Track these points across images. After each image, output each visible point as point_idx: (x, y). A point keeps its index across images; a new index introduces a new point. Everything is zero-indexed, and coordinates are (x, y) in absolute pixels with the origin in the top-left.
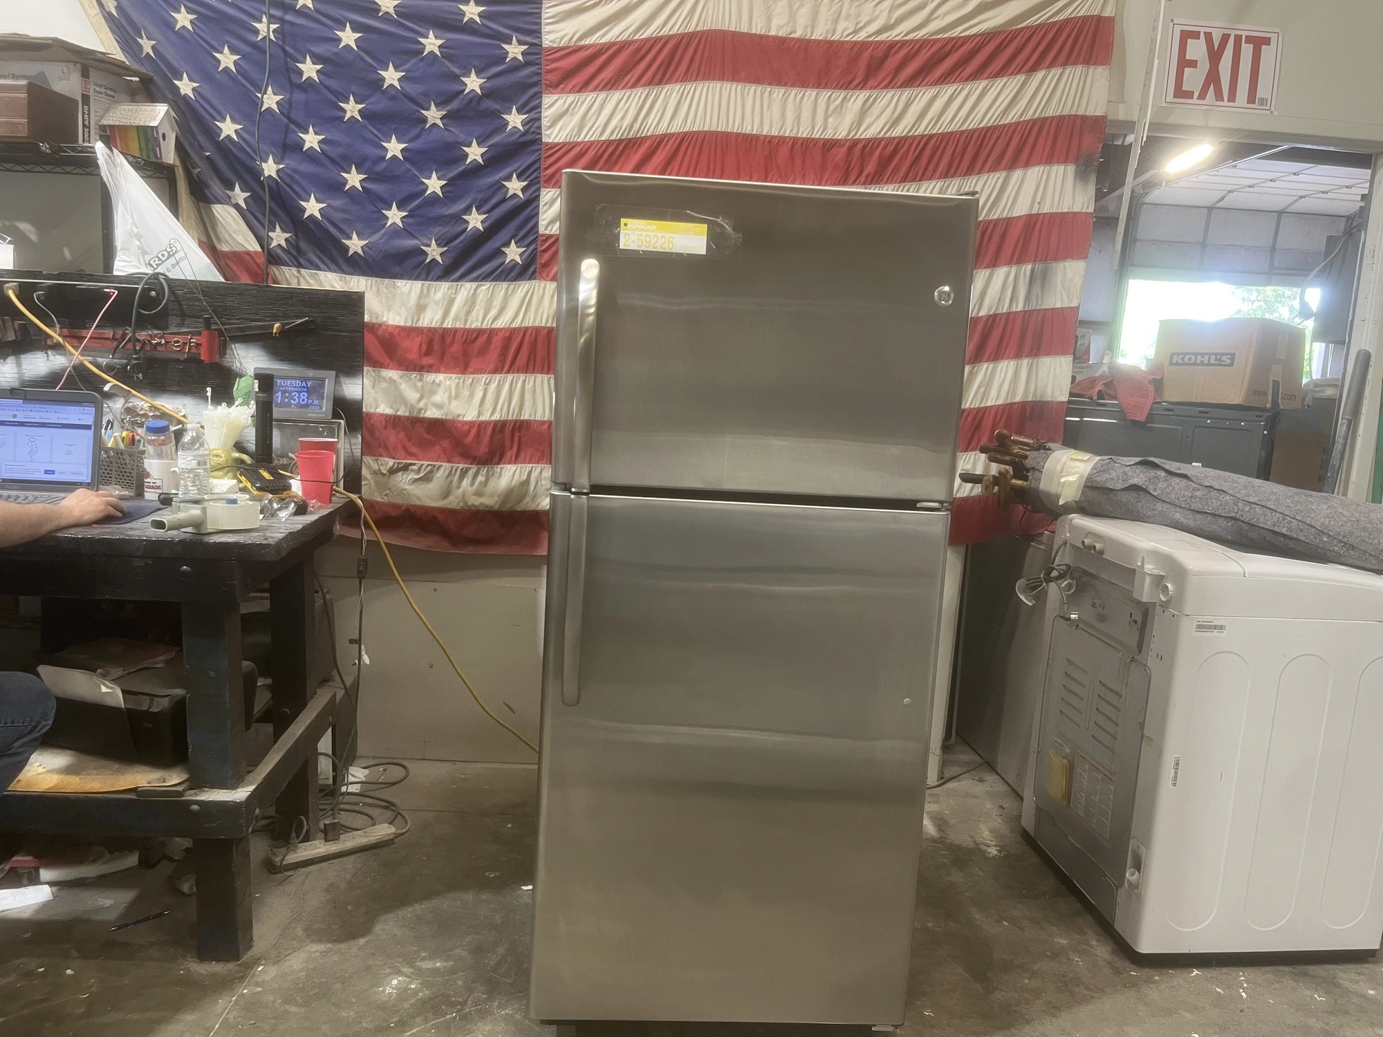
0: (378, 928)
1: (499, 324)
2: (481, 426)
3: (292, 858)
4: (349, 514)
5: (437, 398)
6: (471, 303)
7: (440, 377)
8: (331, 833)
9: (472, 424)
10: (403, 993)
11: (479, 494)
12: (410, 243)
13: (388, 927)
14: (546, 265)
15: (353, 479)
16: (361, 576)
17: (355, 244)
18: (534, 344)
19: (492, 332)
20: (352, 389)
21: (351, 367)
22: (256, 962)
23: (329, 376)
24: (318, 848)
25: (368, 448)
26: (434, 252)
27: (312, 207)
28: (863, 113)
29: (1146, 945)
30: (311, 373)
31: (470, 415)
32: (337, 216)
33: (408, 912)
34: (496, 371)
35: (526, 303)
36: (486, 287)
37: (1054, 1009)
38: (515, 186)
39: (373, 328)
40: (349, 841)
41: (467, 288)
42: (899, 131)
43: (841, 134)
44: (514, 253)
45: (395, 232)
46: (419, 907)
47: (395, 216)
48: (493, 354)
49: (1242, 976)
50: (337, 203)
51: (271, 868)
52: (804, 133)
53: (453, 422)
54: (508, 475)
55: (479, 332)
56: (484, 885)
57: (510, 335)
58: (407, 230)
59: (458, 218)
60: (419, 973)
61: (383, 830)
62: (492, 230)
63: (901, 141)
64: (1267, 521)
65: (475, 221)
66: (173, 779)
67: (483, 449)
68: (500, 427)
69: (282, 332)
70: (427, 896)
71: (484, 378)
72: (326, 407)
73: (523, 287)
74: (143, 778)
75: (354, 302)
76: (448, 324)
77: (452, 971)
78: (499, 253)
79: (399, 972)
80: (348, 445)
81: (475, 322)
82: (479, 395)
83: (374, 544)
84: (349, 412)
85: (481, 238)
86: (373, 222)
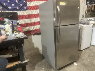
1: (25, 15)
2: (25, 24)
5: (20, 22)
6: (22, 13)
7: (20, 20)
9: (24, 24)
11: (25, 30)
12: (15, 7)
14: (28, 9)
17: (10, 8)
18: (28, 16)
23: (15, 21)
26: (18, 8)
27: (4, 4)
31: (24, 23)
32: (7, 5)
34: (25, 19)
35: (27, 12)
36: (23, 11)
38: (24, 2)
41: (21, 11)
44: (25, 8)
45: (13, 6)
47: (13, 5)
48: (25, 17)
53: (22, 24)
57: (26, 15)
58: (15, 6)
59: (19, 5)
62: (23, 6)
65: (21, 5)
67: (25, 26)
69: (10, 17)
71: (24, 20)
72: (16, 24)
73: (27, 11)
75: (16, 13)
76: (20, 15)
77: (45, 68)
78: (24, 8)
79: (41, 70)
81: (23, 15)
82: (24, 21)
85: (22, 7)
86: (11, 6)
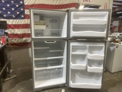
1: (22, 24)
2: (21, 34)
3: (6, 80)
4: (8, 44)
5: (16, 32)
6: (18, 21)
7: (16, 29)
8: (9, 77)
9: (20, 34)
11: (21, 41)
13: (17, 86)
14: (26, 17)
15: (7, 41)
16: (10, 51)
17: (5, 16)
18: (26, 26)
19: (21, 25)
20: (6, 31)
21: (6, 29)
23: (3, 30)
24: (8, 79)
25: (9, 37)
26: (14, 16)
28: (56, 2)
30: (1, 30)
31: (20, 33)
32: (3, 13)
33: (19, 84)
34: (22, 28)
35: (24, 21)
36: (20, 20)
38: (22, 9)
39: (8, 25)
40: (11, 78)
41: (18, 20)
42: (60, 4)
43: (54, 4)
44: (22, 16)
46: (20, 83)
47: (9, 13)
48: (21, 27)
50: (3, 11)
51: (3, 81)
52: (51, 4)
53: (18, 34)
54: (24, 39)
55: (20, 24)
57: (23, 25)
58: (11, 14)
59: (16, 13)
60: (21, 90)
61: (15, 76)
65: (18, 13)
67: (21, 36)
68: (23, 34)
71: (21, 29)
72: (3, 33)
73: (24, 20)
75: (6, 22)
76: (16, 24)
77: (25, 89)
78: (21, 16)
79: (19, 90)
80: (6, 37)
82: (20, 31)
83: (11, 47)
84: (6, 34)
85: (19, 15)
86: (7, 13)
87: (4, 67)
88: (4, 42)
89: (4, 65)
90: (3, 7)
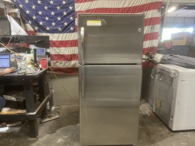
0: (57, 131)
1: (70, 39)
2: (69, 55)
3: (44, 121)
4: (49, 69)
5: (62, 51)
6: (66, 36)
7: (62, 48)
8: (50, 117)
10: (61, 142)
11: (69, 65)
12: (56, 28)
13: (59, 131)
14: (76, 30)
15: (49, 64)
16: (51, 79)
17: (48, 29)
18: (76, 42)
19: (69, 41)
20: (48, 51)
21: (48, 47)
22: (39, 138)
23: (45, 49)
24: (48, 119)
25: (52, 59)
26: (60, 29)
27: (41, 23)
28: (124, 4)
29: (174, 129)
30: (42, 48)
31: (67, 54)
32: (45, 24)
33: (61, 129)
34: (70, 46)
35: (74, 36)
36: (68, 34)
37: (160, 140)
38: (71, 18)
39: (51, 41)
40: (52, 118)
41: (65, 34)
42: (130, 6)
43: (121, 7)
44: (72, 29)
45: (54, 26)
46: (63, 128)
47: (54, 24)
48: (70, 44)
49: (188, 133)
50: (45, 22)
51: (41, 123)
52: (115, 7)
53: (64, 55)
54: (73, 62)
55: (68, 41)
56: (73, 124)
57: (72, 41)
58: (55, 26)
59: (63, 24)
60: (63, 138)
61: (57, 116)
63: (130, 7)
64: (191, 63)
65: (66, 24)
66: (24, 111)
67: (69, 59)
68: (71, 55)
69: (37, 42)
70: (64, 126)
71: (68, 48)
72: (45, 53)
73: (74, 34)
74: (20, 111)
75: (48, 37)
76: (63, 40)
77: (68, 138)
78: (69, 29)
79: (60, 138)
80: (48, 59)
81: (66, 40)
82: (68, 50)
83: (53, 74)
84: (48, 54)
85: (67, 26)
86: (50, 25)
87: (43, 102)
88: (44, 66)
89: (44, 99)
90: (45, 16)
